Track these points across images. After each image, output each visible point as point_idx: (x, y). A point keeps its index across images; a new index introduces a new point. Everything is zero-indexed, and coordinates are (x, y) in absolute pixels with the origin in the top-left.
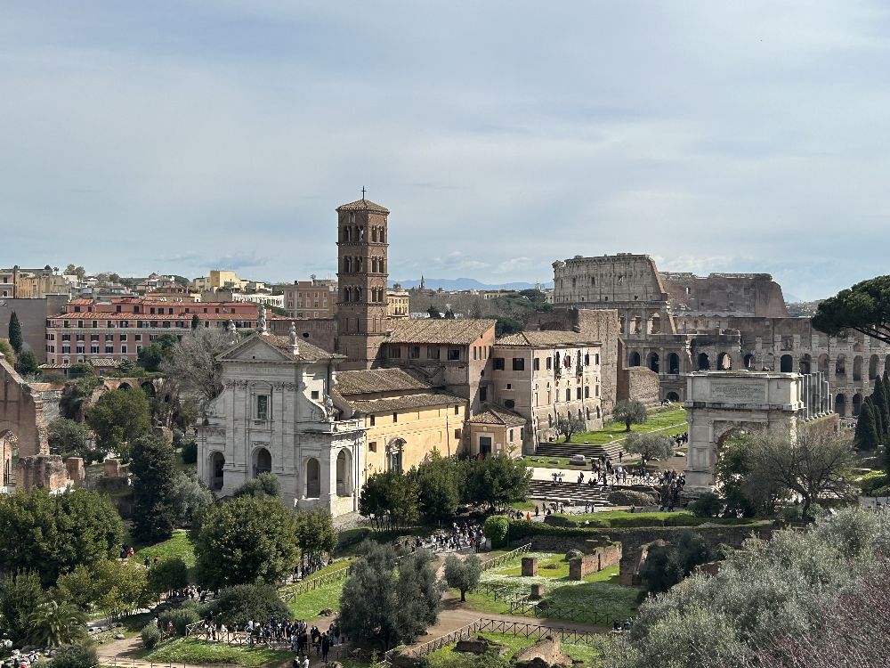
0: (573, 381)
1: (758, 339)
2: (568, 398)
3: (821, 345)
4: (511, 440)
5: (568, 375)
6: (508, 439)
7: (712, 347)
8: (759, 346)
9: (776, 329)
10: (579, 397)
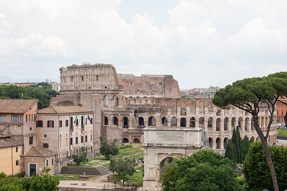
0: (79, 133)
1: (169, 110)
2: (77, 143)
3: (200, 113)
4: (47, 166)
5: (77, 130)
6: (46, 165)
7: (145, 114)
8: (169, 113)
9: (178, 104)
10: (82, 142)
